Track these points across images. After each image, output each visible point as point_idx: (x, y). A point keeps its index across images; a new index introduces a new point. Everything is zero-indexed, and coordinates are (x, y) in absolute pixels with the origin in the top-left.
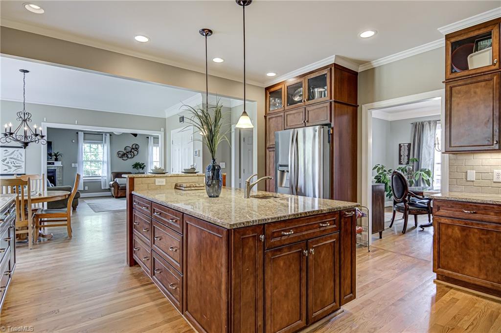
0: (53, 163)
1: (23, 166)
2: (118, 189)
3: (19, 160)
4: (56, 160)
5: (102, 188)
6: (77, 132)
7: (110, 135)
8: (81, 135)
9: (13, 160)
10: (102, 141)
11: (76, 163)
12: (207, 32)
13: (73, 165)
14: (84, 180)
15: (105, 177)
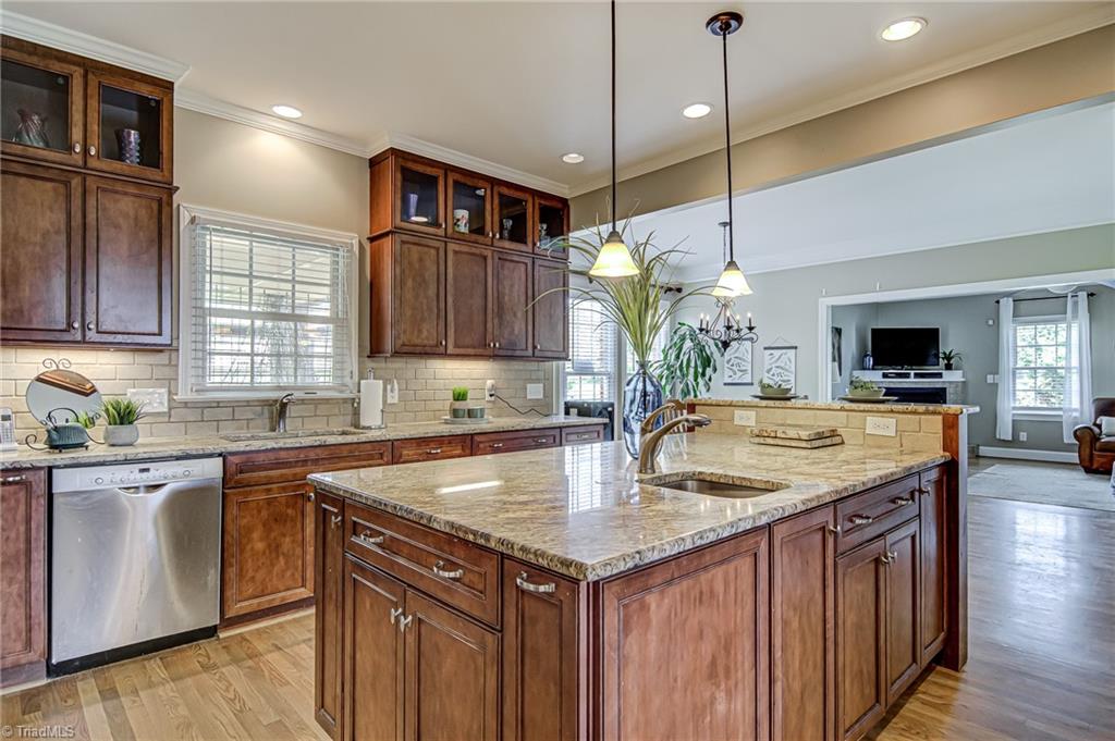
0: (940, 375)
1: (793, 381)
2: (1092, 447)
3: (787, 370)
4: (948, 367)
5: (1065, 441)
6: (996, 299)
7: (1091, 295)
8: (1007, 306)
9: (780, 370)
10: (1065, 313)
11: (997, 373)
12: (727, 22)
13: (990, 379)
14: (1014, 415)
15: (1075, 410)
